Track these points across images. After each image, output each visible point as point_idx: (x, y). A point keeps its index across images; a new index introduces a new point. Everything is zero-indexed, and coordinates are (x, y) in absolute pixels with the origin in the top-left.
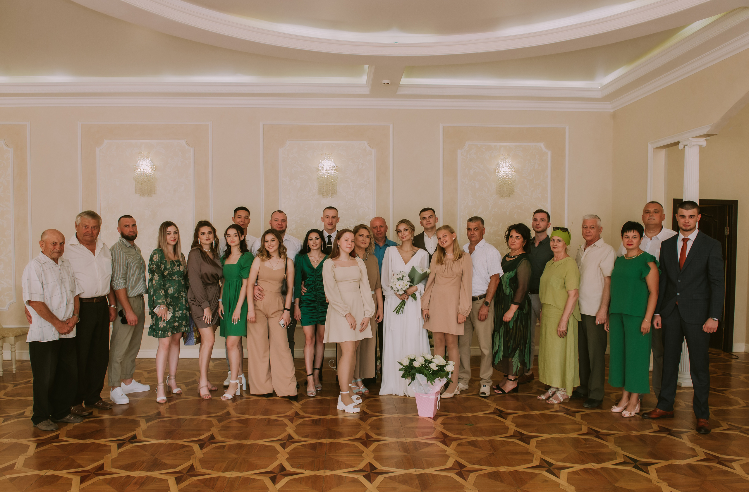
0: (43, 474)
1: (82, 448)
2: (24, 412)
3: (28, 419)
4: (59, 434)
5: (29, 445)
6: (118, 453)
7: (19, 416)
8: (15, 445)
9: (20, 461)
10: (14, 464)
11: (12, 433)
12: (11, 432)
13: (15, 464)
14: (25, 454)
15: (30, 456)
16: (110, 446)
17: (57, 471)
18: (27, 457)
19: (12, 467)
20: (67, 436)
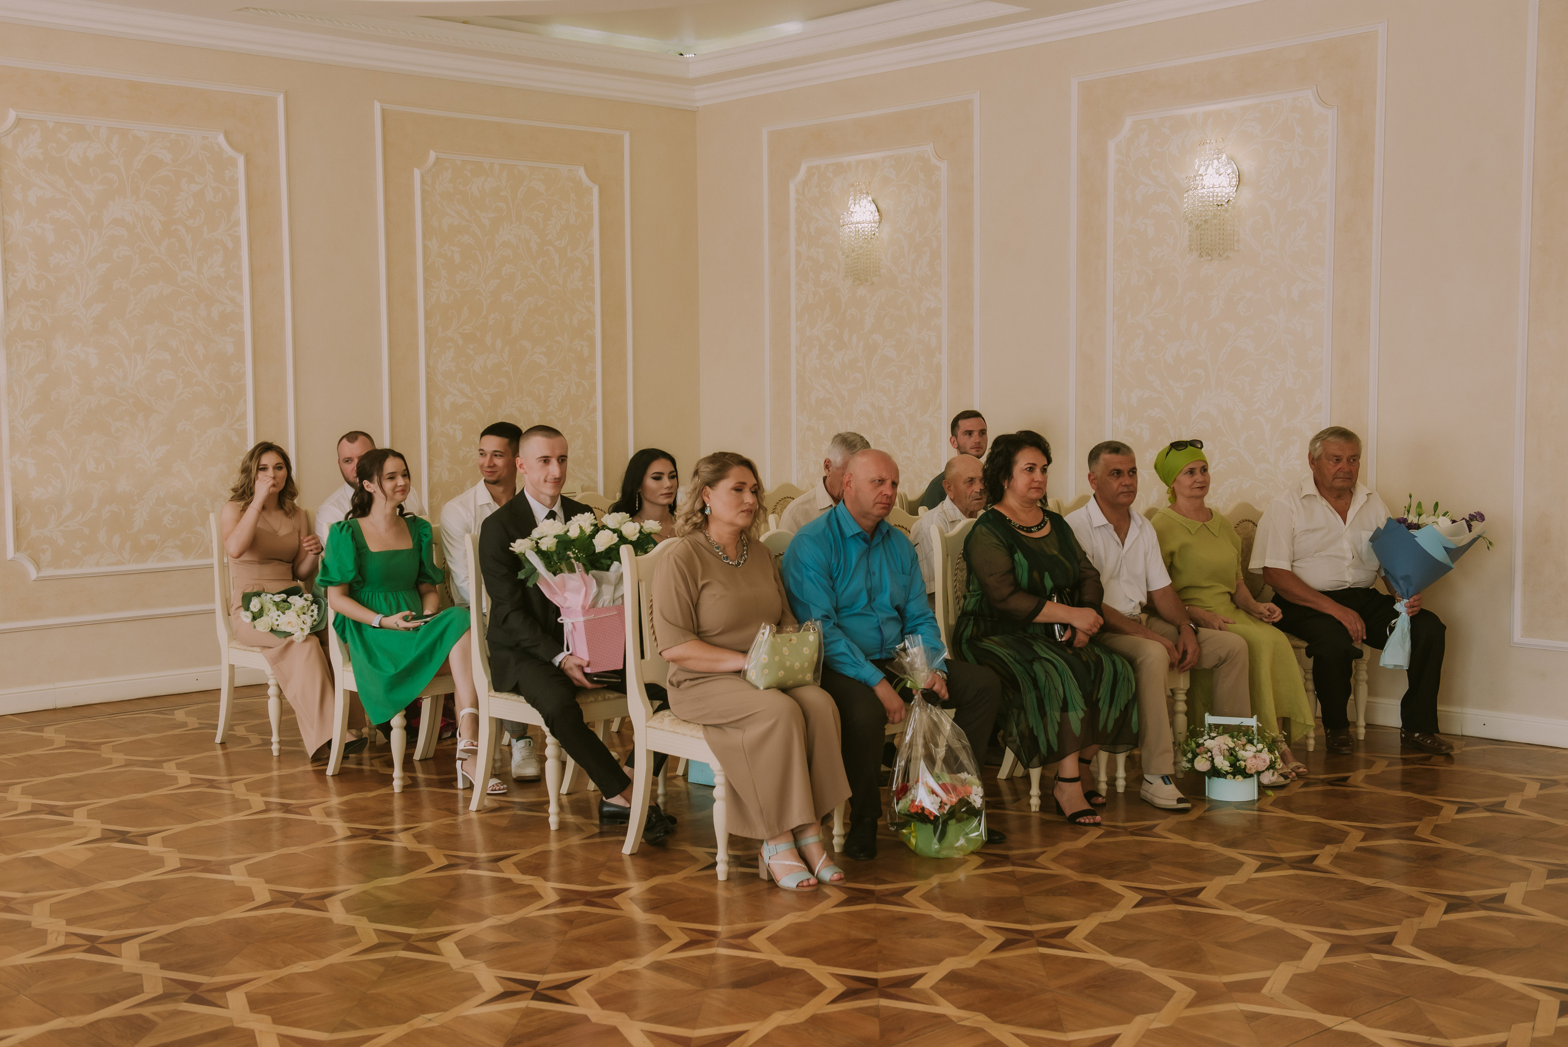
0: (1329, 1024)
1: (1450, 986)
2: (1315, 857)
3: (1322, 877)
4: (1396, 933)
5: (1310, 944)
6: (1556, 1028)
7: (1303, 865)
8: (1276, 934)
9: (1279, 976)
10: (1263, 982)
11: (1275, 902)
12: (1272, 901)
13: (1266, 980)
14: (1296, 963)
15: (1306, 971)
16: (1538, 1001)
17: (1369, 1026)
18: (1299, 971)
19: (1255, 987)
20: (1415, 944)
